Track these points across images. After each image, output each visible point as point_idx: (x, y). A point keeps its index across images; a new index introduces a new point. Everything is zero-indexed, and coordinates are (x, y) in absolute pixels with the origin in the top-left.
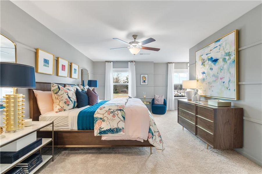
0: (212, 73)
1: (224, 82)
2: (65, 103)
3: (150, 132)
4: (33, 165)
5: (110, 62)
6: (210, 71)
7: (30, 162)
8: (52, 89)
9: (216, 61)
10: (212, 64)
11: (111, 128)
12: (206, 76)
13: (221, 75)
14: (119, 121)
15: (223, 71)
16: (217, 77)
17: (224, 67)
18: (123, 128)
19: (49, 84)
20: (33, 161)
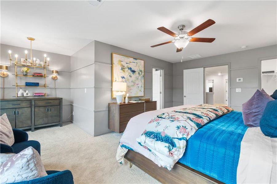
0: (131, 79)
1: (139, 87)
6: (129, 77)
9: (134, 72)
10: (131, 73)
12: (126, 81)
13: (137, 82)
15: (138, 80)
16: (134, 83)
17: (139, 78)
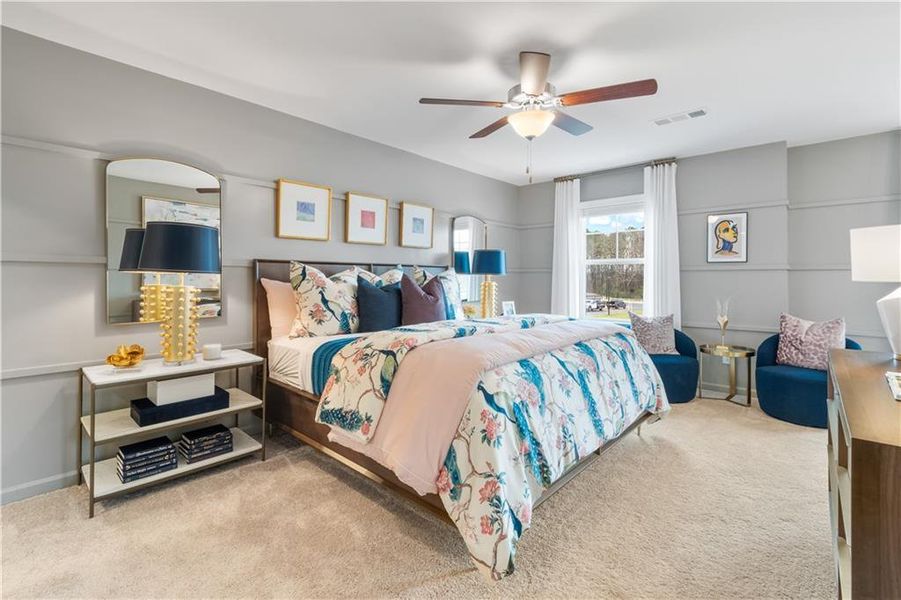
2: (312, 314)
3: (449, 465)
4: (203, 450)
5: (572, 178)
7: (197, 441)
8: (292, 275)
11: (341, 409)
14: (367, 392)
18: (368, 419)
19: (286, 265)
20: (205, 440)
